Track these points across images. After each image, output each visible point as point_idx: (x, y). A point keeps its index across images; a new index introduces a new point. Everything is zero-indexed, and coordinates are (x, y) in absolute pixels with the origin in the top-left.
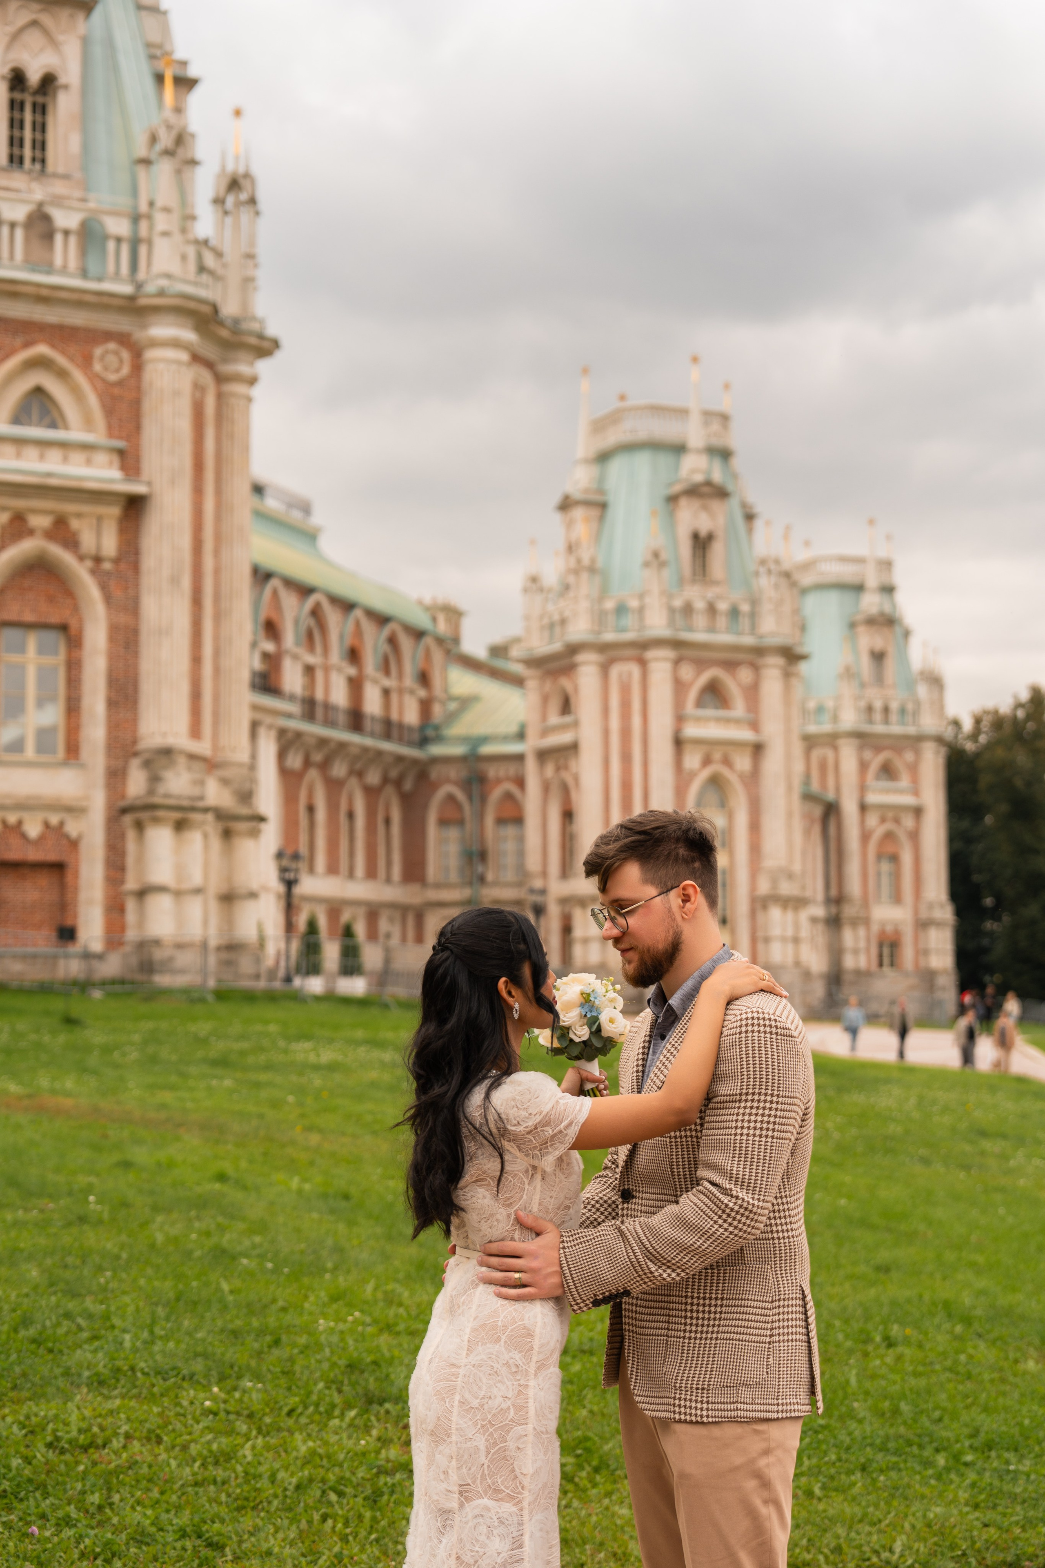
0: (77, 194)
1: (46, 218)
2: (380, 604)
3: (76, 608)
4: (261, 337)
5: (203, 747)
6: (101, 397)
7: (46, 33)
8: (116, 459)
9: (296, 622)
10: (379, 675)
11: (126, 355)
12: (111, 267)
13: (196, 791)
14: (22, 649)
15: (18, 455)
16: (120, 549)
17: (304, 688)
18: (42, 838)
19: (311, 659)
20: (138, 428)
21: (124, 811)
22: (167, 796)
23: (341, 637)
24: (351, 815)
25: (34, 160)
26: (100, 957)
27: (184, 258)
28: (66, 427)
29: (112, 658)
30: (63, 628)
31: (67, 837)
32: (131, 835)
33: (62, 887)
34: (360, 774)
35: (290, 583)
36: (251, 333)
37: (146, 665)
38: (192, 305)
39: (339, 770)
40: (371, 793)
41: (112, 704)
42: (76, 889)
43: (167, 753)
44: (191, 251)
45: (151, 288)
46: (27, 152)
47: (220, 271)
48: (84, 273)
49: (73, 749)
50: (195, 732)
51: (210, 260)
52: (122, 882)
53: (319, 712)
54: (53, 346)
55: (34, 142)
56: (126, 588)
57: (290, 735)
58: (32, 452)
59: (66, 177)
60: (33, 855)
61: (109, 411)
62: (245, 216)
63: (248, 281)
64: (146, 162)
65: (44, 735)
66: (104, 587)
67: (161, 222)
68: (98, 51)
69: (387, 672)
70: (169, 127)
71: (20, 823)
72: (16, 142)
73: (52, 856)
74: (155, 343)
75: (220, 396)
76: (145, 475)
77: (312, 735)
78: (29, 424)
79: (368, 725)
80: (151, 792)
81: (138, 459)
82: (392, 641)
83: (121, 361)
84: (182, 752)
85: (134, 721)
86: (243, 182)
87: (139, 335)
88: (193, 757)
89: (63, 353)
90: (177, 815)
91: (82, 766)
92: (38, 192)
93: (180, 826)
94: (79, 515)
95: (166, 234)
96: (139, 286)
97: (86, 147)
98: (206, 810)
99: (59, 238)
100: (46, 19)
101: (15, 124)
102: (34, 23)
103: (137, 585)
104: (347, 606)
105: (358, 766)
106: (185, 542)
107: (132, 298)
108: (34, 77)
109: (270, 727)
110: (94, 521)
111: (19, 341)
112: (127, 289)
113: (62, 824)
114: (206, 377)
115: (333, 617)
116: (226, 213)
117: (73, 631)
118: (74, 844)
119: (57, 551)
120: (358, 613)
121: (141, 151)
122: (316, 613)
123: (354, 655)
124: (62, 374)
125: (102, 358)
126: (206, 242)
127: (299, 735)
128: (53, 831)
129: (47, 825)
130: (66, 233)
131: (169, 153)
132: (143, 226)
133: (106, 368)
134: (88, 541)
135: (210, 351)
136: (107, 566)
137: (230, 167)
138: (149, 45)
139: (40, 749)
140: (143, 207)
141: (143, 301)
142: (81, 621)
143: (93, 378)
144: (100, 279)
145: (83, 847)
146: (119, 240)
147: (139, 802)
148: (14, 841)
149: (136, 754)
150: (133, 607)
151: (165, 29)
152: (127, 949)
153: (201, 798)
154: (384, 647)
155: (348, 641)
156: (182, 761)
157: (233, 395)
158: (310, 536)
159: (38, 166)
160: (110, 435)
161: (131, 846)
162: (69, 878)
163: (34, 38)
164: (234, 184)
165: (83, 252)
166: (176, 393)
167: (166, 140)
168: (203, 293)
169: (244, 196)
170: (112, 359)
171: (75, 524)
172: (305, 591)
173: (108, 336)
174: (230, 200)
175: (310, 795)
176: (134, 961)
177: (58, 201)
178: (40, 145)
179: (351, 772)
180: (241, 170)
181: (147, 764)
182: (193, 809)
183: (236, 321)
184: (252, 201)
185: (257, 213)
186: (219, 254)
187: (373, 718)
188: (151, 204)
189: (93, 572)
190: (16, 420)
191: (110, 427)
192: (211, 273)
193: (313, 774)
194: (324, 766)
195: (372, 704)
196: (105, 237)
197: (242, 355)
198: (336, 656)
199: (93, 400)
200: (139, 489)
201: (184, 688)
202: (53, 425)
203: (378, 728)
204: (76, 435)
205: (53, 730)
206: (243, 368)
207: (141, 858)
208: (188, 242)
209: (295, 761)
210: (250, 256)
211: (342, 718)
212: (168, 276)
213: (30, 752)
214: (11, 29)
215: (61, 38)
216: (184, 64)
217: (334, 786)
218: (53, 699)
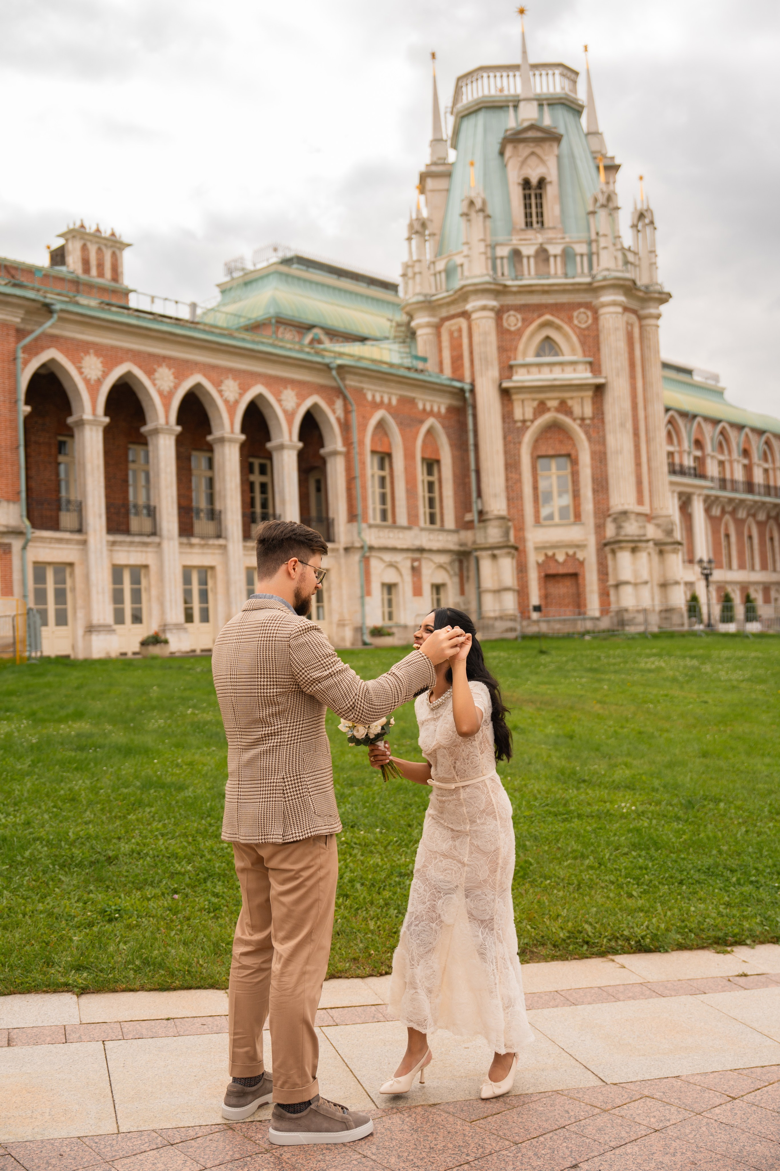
0: (560, 236)
1: (545, 251)
2: (759, 424)
3: (574, 445)
4: (661, 293)
5: (645, 509)
6: (578, 337)
7: (539, 157)
8: (588, 367)
9: (712, 439)
10: (761, 462)
11: (589, 313)
12: (579, 270)
13: (641, 532)
14: (549, 469)
15: (540, 372)
16: (593, 413)
17: (720, 473)
18: (565, 561)
19: (721, 458)
20: (599, 350)
21: (606, 545)
22: (626, 535)
23: (738, 445)
24: (750, 537)
25: (538, 222)
26: (597, 619)
27: (616, 258)
28: (563, 355)
29: (593, 468)
30: (568, 456)
31: (578, 560)
32: (610, 557)
33: (577, 585)
34: (754, 516)
35: (706, 419)
36: (655, 292)
37: (611, 470)
38: (621, 282)
39: (742, 514)
40: (761, 525)
41: (595, 491)
42: (584, 585)
43: (625, 513)
44: (619, 255)
45: (599, 277)
46: (534, 219)
47: (637, 263)
48: (566, 276)
49: (578, 516)
50: (640, 501)
51: (631, 257)
52: (607, 581)
53: (729, 485)
54: (553, 315)
55: (537, 213)
56: (598, 433)
57: (713, 498)
58: (546, 369)
59: (554, 228)
60: (562, 570)
61: (583, 343)
62: (648, 230)
63: (653, 265)
64: (593, 213)
65: (563, 511)
66: (587, 433)
67: (603, 242)
68: (566, 161)
69: (766, 460)
70: (603, 192)
71: (554, 555)
72: (528, 215)
73: (571, 571)
74: (604, 305)
75: (641, 327)
76: (604, 374)
77: (725, 497)
78: (545, 356)
79: (756, 489)
80: (618, 534)
81: (599, 366)
82: (767, 443)
83: (588, 317)
84: (632, 512)
85: (608, 499)
86: (645, 214)
87: (596, 302)
88: (639, 514)
89: (558, 317)
90: (632, 545)
91: (583, 524)
92: (540, 238)
93: (634, 550)
94: (572, 398)
95: (605, 248)
96: (593, 277)
97: (562, 211)
98: (648, 541)
99: (552, 260)
100: (538, 150)
101: (527, 206)
102: (533, 153)
103: (604, 430)
104: (740, 427)
105: (752, 511)
106: (627, 405)
107: (590, 284)
108: (534, 181)
109: (699, 495)
110: (580, 400)
111: (535, 315)
112: (588, 280)
113: (575, 554)
114: (633, 318)
115: (732, 434)
116: (638, 231)
117: (573, 457)
118: (582, 563)
119: (562, 418)
120: (747, 430)
121: (591, 208)
122: (722, 433)
123: (746, 453)
124: (558, 328)
125: (577, 317)
126: (629, 250)
127: (717, 498)
128: (571, 558)
129: (567, 554)
130: (555, 256)
131: (603, 206)
132: (594, 245)
133: (580, 322)
134: (577, 411)
135: (634, 304)
136: (588, 422)
137: (639, 207)
138: (593, 152)
139: (562, 517)
140: (593, 236)
141: (596, 284)
142: (577, 451)
143: (574, 328)
144: (573, 277)
145: (586, 564)
146: (582, 255)
147: (612, 540)
148: (552, 564)
149: (609, 516)
150: (603, 441)
151: (602, 142)
152: (612, 614)
153: (644, 535)
154: (763, 446)
155: (741, 447)
156: (633, 517)
157: (649, 325)
158: (719, 393)
159: (540, 225)
160: (585, 356)
161: (610, 562)
162: (580, 581)
163: (533, 161)
164: (641, 216)
165: (565, 264)
166: (617, 329)
167: (602, 200)
168: (627, 275)
169: (647, 221)
170: (583, 316)
171: (570, 403)
172: (716, 422)
173: (580, 305)
174: (640, 226)
175: (727, 529)
176: (615, 620)
177: (550, 241)
178: (540, 215)
179: (748, 515)
180: (645, 207)
181: (615, 520)
182: (640, 541)
183: (647, 287)
184: (652, 223)
185: (655, 229)
186: (636, 254)
187: (759, 485)
188: (597, 234)
189: (581, 426)
190: (538, 355)
191: (584, 351)
192: (632, 264)
193: (727, 517)
194: (733, 513)
195: (758, 477)
196: (575, 255)
197: (651, 304)
198: (736, 455)
199: (574, 339)
200: (601, 381)
201: (632, 480)
202: (556, 354)
203: (762, 490)
204: (568, 357)
205: (567, 507)
206: (653, 311)
207: (615, 569)
208: (617, 250)
209: (716, 511)
210: (653, 252)
211: (741, 487)
212: (608, 270)
213: (557, 519)
214: (520, 159)
215: (545, 158)
216: (612, 158)
217: (739, 523)
218: (566, 492)
